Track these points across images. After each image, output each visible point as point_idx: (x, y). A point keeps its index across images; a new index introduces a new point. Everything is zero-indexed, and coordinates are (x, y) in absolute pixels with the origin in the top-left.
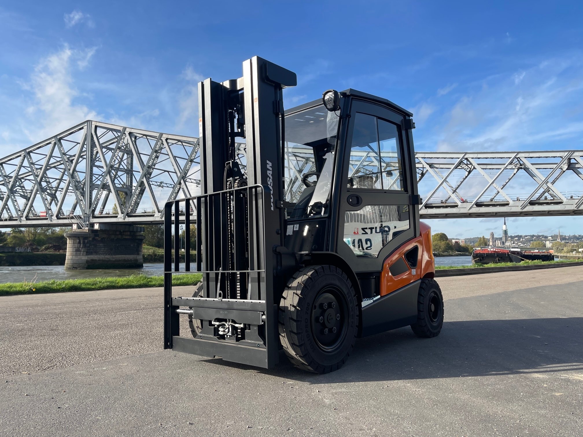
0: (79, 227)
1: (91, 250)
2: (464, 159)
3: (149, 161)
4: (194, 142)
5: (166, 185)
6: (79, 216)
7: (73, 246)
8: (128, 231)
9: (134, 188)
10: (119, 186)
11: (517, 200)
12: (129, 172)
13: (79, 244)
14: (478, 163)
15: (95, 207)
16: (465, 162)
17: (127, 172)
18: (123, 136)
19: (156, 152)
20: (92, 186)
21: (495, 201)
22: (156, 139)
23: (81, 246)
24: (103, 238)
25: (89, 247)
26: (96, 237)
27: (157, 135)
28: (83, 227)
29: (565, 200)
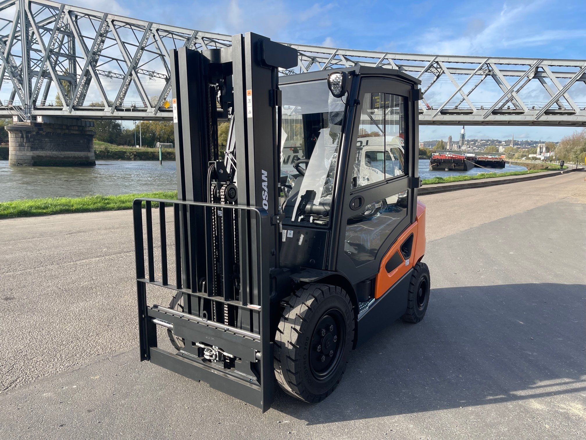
0: (20, 120)
1: (36, 146)
2: (434, 62)
3: (94, 47)
4: (145, 26)
5: (115, 76)
6: (18, 106)
7: (16, 140)
8: (76, 126)
9: (78, 77)
10: (61, 74)
11: (481, 109)
12: (72, 58)
13: (22, 139)
14: (448, 67)
15: (36, 97)
16: (435, 65)
17: (69, 58)
18: (61, 15)
19: (101, 35)
20: (31, 74)
21: (460, 108)
22: (101, 20)
23: (25, 141)
24: (48, 132)
25: (33, 142)
26: (41, 132)
27: (102, 15)
28: (24, 120)
29: (526, 110)
